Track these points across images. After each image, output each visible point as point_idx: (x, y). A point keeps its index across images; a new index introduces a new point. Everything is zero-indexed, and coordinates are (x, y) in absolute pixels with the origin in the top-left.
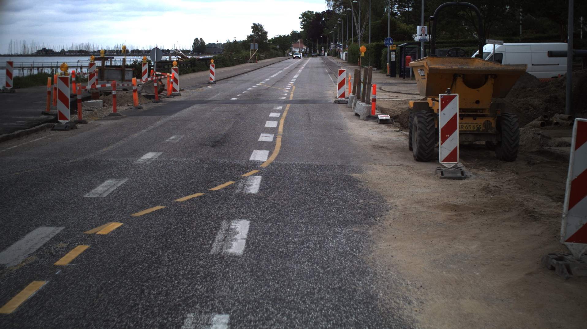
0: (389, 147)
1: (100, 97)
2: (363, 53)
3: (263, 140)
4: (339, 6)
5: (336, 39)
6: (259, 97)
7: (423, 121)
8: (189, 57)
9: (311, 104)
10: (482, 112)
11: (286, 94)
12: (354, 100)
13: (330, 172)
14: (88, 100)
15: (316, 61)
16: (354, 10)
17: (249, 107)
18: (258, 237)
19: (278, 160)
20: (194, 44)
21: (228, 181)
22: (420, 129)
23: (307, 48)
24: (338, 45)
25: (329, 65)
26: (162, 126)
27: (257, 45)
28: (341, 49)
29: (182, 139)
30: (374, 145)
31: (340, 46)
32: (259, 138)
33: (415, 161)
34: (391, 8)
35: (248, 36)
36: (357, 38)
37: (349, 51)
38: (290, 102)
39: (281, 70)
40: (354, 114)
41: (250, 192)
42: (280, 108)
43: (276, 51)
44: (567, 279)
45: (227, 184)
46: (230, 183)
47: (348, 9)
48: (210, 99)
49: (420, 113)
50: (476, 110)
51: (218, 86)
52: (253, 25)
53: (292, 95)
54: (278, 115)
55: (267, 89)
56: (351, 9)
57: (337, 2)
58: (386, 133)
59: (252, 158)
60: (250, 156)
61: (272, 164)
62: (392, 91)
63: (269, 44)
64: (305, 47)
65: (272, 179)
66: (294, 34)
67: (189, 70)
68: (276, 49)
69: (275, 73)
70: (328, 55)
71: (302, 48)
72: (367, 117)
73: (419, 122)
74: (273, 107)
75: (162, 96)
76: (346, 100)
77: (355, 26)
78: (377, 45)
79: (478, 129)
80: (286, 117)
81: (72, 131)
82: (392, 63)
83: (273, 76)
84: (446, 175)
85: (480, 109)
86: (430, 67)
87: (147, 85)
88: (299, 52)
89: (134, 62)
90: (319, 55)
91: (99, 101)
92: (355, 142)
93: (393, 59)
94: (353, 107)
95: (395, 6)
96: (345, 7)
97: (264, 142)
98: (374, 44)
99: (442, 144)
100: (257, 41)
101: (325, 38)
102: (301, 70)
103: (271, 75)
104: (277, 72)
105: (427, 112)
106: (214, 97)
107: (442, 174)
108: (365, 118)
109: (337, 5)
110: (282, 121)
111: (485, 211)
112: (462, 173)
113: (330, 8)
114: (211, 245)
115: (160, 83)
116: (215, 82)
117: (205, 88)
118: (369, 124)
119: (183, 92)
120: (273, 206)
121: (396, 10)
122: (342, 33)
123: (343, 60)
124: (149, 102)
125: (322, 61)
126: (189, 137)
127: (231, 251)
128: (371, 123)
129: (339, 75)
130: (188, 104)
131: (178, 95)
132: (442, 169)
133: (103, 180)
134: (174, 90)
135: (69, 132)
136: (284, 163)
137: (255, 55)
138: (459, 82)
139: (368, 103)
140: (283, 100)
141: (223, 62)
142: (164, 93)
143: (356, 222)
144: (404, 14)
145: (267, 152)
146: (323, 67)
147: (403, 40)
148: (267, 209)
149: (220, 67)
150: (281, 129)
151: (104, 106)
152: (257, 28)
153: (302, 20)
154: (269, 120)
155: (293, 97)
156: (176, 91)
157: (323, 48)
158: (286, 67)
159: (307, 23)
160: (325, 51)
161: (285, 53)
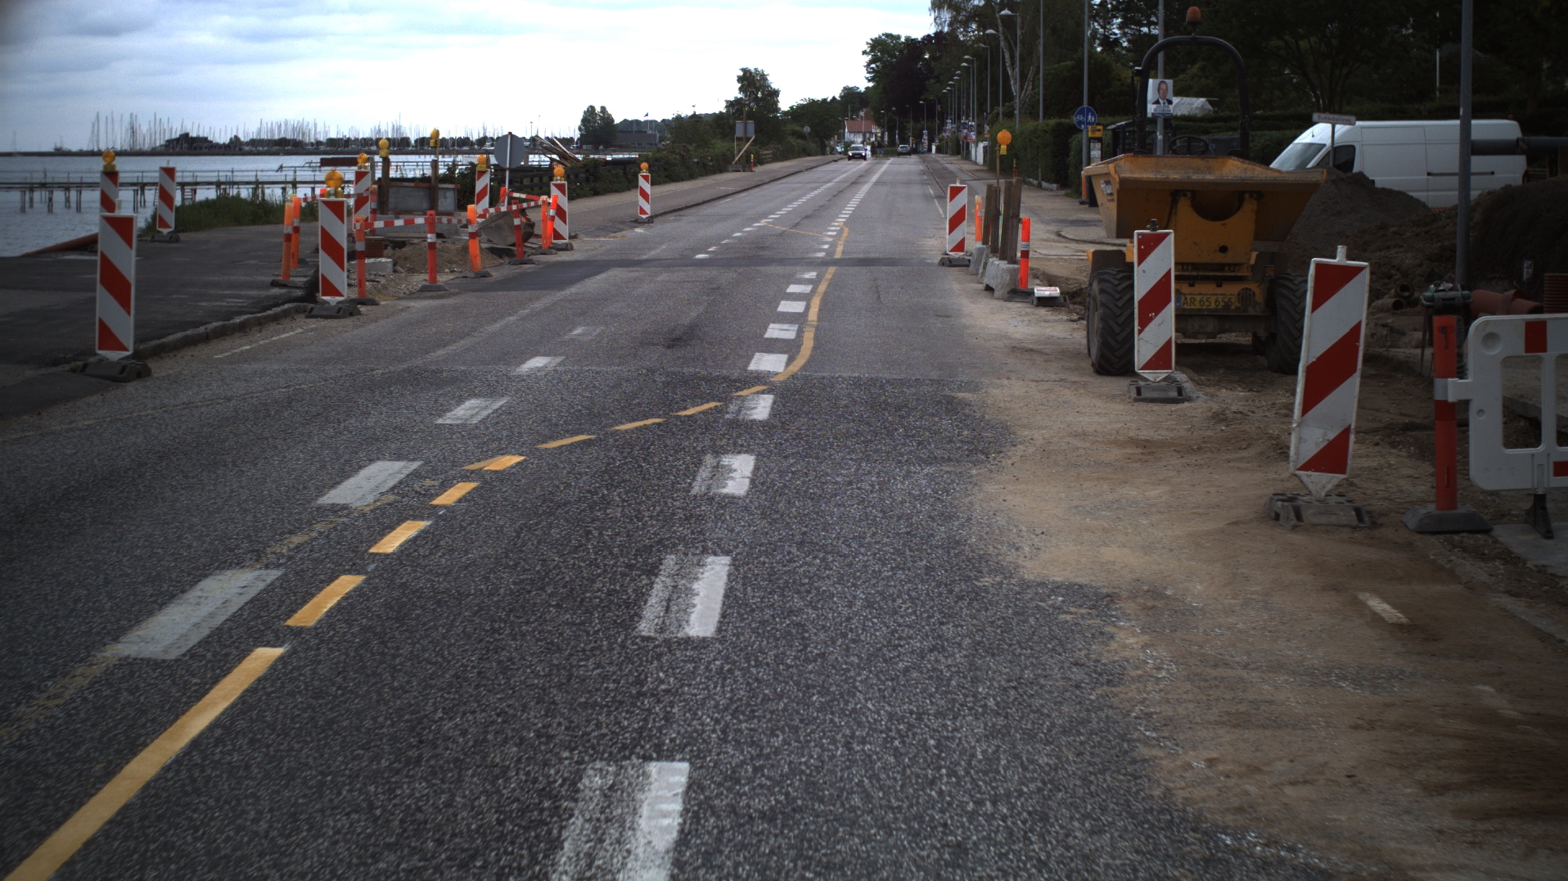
0: (1045, 351)
1: (385, 252)
2: (1004, 147)
3: (774, 336)
4: (966, 24)
5: (959, 108)
6: (761, 253)
7: (1107, 287)
8: (579, 156)
9: (884, 268)
10: (1234, 271)
11: (826, 247)
12: (984, 257)
13: (913, 390)
15: (905, 168)
16: (1004, 33)
17: (740, 274)
18: (772, 476)
19: (806, 370)
20: (584, 121)
21: (708, 402)
23: (883, 134)
24: (965, 126)
25: (939, 177)
27: (751, 124)
28: (973, 135)
29: (600, 334)
30: (1014, 347)
31: (970, 128)
32: (765, 332)
33: (1093, 374)
35: (727, 101)
36: (1011, 107)
37: (991, 140)
38: (835, 263)
39: (816, 189)
40: (982, 286)
41: (751, 418)
42: (812, 275)
43: (800, 141)
44: (1294, 528)
45: (706, 407)
46: (712, 405)
47: (988, 31)
48: (645, 257)
49: (1103, 275)
50: (1221, 267)
51: (659, 228)
52: (741, 73)
53: (840, 249)
54: (807, 289)
55: (781, 234)
56: (997, 31)
57: (958, 13)
58: (1047, 325)
59: (752, 367)
60: (748, 363)
61: (793, 377)
62: (1085, 239)
63: (784, 122)
64: (876, 130)
65: (795, 400)
66: (850, 94)
67: (582, 189)
68: (802, 136)
69: (800, 197)
70: (939, 151)
71: (871, 133)
72: (1009, 293)
74: (795, 274)
75: (529, 251)
76: (967, 257)
77: (1006, 76)
78: (1058, 124)
79: (1227, 306)
80: (825, 293)
81: (352, 319)
83: (795, 205)
85: (1229, 265)
86: (1122, 176)
87: (491, 225)
88: (863, 143)
90: (914, 151)
91: (383, 260)
94: (981, 271)
95: (1115, 21)
96: (982, 27)
97: (777, 338)
98: (1052, 122)
99: (1140, 332)
100: (751, 115)
101: (931, 106)
102: (865, 189)
103: (791, 201)
104: (804, 195)
105: (1119, 272)
106: (653, 253)
107: (1139, 393)
108: (1006, 296)
109: (961, 22)
110: (816, 300)
111: (1199, 449)
112: (1180, 390)
113: (943, 27)
114: (690, 484)
115: (526, 219)
116: (651, 220)
117: (629, 234)
118: (1012, 307)
119: (578, 241)
120: (798, 436)
121: (1117, 31)
122: (974, 90)
123: (976, 163)
124: (502, 264)
125: (922, 167)
126: (613, 329)
127: (725, 491)
128: (1016, 306)
129: (951, 199)
130: (595, 267)
131: (567, 248)
132: (1140, 383)
133: (460, 400)
134: (558, 236)
135: (349, 321)
136: (818, 375)
137: (748, 153)
138: (1184, 207)
139: (1013, 261)
140: (818, 258)
141: (665, 170)
142: (533, 243)
143: (949, 459)
144: (1137, 42)
145: (784, 357)
146: (923, 183)
147: (1122, 113)
148: (786, 440)
150: (813, 315)
151: (395, 271)
152: (751, 81)
153: (869, 58)
154: (787, 299)
155: (843, 252)
156: (563, 238)
157: (925, 132)
158: (827, 182)
159: (883, 67)
160: (931, 141)
161: (825, 146)
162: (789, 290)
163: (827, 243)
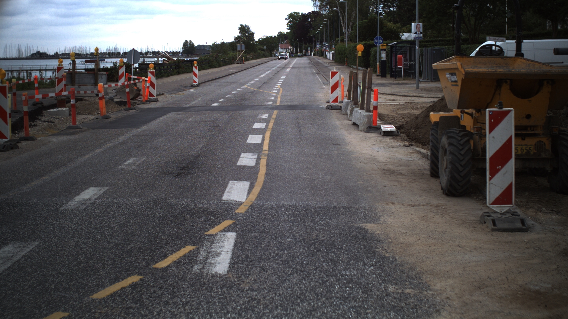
0: (403, 172)
2: (360, 53)
3: (243, 164)
4: (325, 6)
5: (322, 39)
6: (243, 102)
7: (455, 144)
8: (175, 59)
9: (300, 111)
10: (534, 130)
11: (273, 98)
12: (349, 107)
13: (335, 222)
14: (52, 109)
15: (302, 62)
16: (340, 10)
17: (231, 115)
19: (260, 199)
20: (184, 45)
21: (184, 245)
22: (451, 153)
23: (293, 49)
24: (324, 45)
25: (316, 65)
26: (123, 143)
27: (243, 46)
28: (328, 49)
29: (140, 164)
30: (384, 170)
31: (327, 46)
32: (238, 161)
33: (444, 196)
34: (376, 8)
35: (235, 37)
36: (343, 38)
37: (335, 51)
38: (277, 108)
39: (268, 70)
40: (350, 123)
41: (215, 270)
42: (265, 116)
43: (263, 52)
45: (182, 252)
46: (188, 249)
47: (334, 9)
48: (189, 105)
49: (451, 132)
50: (526, 128)
51: (201, 89)
52: (240, 27)
53: (279, 99)
54: (263, 126)
55: (253, 92)
56: (337, 8)
57: (323, 2)
58: (394, 150)
59: (225, 197)
61: (252, 207)
62: (386, 92)
63: (257, 45)
64: (291, 48)
65: (251, 239)
66: (281, 35)
67: (173, 72)
68: (263, 50)
69: (262, 74)
70: (314, 55)
71: (289, 49)
72: (367, 128)
73: (450, 144)
74: (258, 115)
75: (138, 102)
76: (339, 105)
77: (341, 26)
78: (365, 44)
79: (529, 152)
80: (273, 129)
82: (382, 63)
83: (260, 77)
84: (500, 225)
85: (530, 126)
86: (466, 70)
87: (122, 90)
88: (286, 52)
89: (114, 64)
90: (305, 55)
91: (64, 109)
92: (360, 164)
93: (384, 59)
94: (349, 113)
95: (380, 6)
96: (331, 7)
97: (244, 166)
99: (490, 179)
100: (244, 42)
101: (311, 38)
102: (288, 70)
103: (258, 76)
104: (264, 73)
105: (460, 131)
106: (194, 103)
107: (494, 223)
108: (366, 129)
109: (323, 5)
110: (268, 135)
112: (523, 222)
113: (317, 8)
115: (136, 88)
116: (198, 85)
117: (186, 92)
118: (371, 136)
119: (163, 96)
121: (381, 10)
122: (328, 33)
123: (329, 59)
124: (121, 110)
125: (309, 61)
126: (150, 159)
128: (372, 135)
129: (332, 77)
130: (163, 111)
131: (156, 100)
132: (493, 215)
134: (151, 95)
136: (268, 204)
137: (242, 56)
138: (505, 89)
139: (368, 110)
140: (269, 105)
141: (209, 63)
142: (140, 98)
144: (389, 14)
145: (247, 185)
146: (310, 68)
147: (392, 39)
149: (206, 69)
150: (266, 147)
152: (244, 29)
153: (288, 21)
154: (252, 134)
155: (281, 102)
156: (153, 96)
157: (309, 48)
158: (273, 68)
159: (293, 24)
160: (311, 51)
161: (272, 54)
162: (254, 127)
163: (273, 96)
